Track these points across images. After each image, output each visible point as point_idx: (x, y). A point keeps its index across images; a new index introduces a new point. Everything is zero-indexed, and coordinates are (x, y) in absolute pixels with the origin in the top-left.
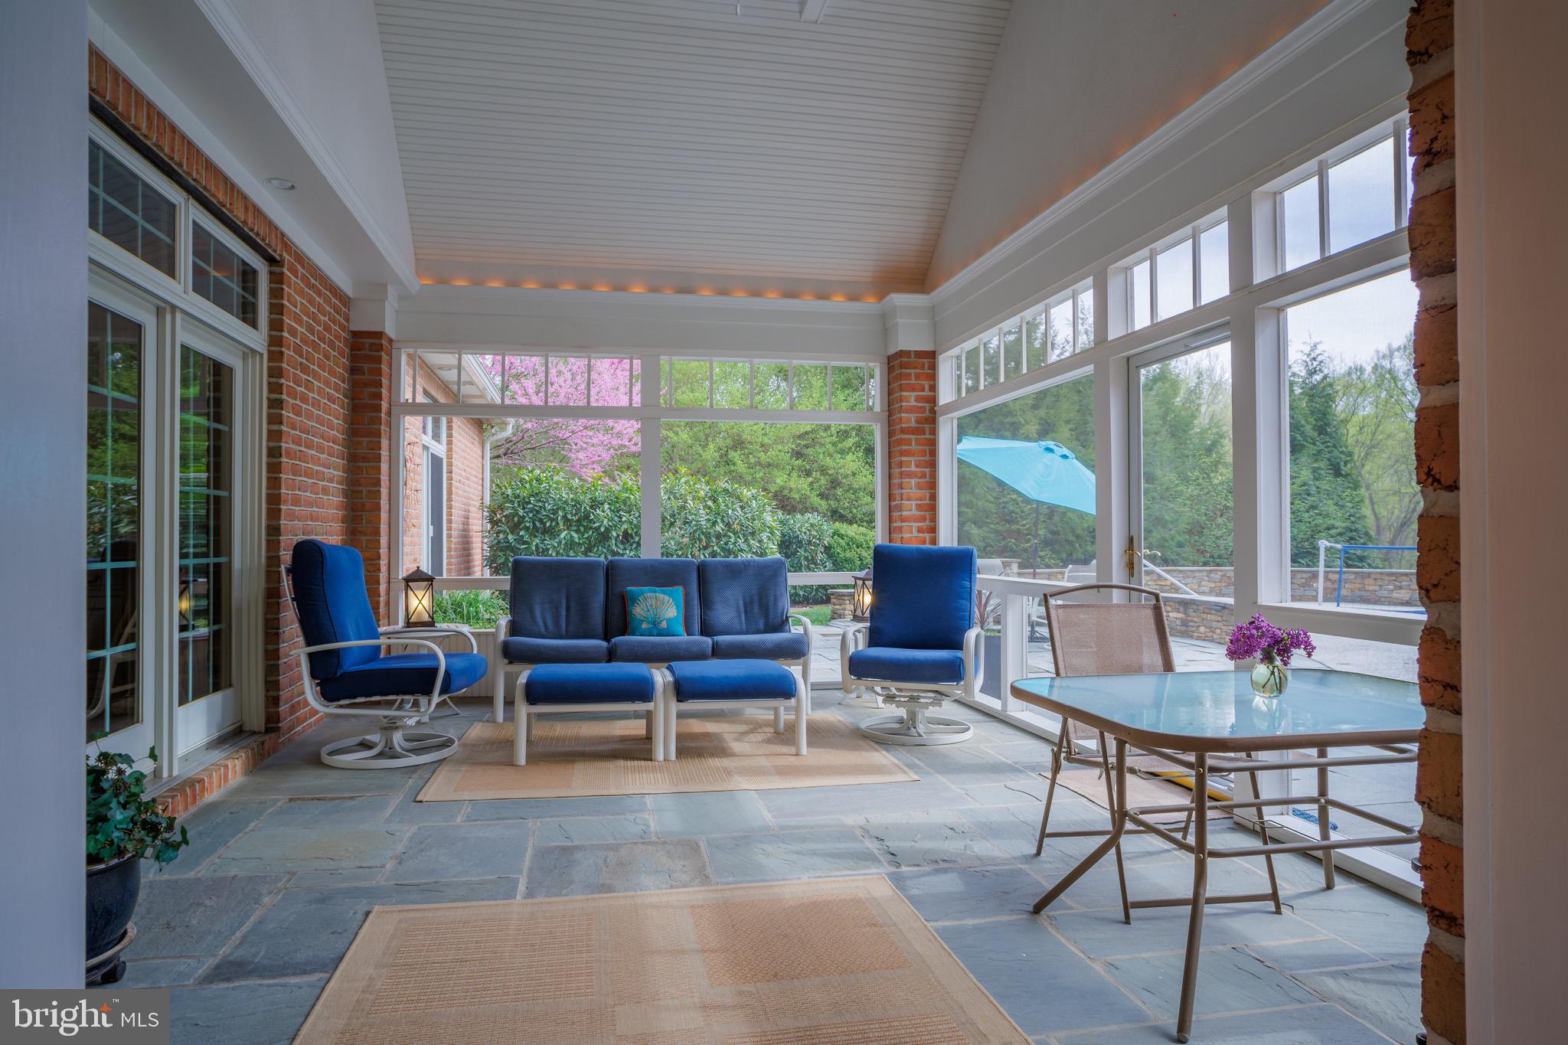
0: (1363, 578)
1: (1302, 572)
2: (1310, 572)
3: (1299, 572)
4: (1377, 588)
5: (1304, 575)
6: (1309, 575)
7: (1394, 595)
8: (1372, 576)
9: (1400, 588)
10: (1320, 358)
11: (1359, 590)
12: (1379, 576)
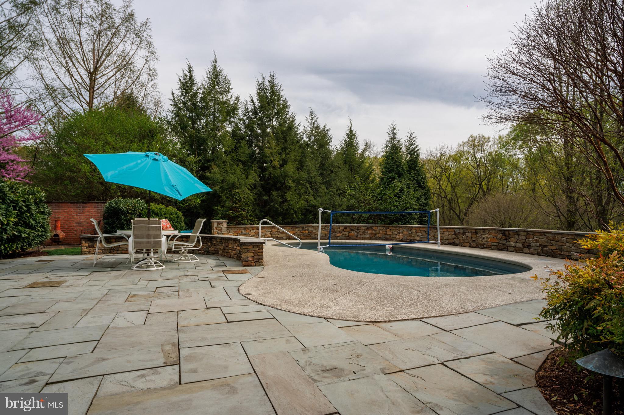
0: (386, 229)
1: (363, 226)
2: (366, 226)
3: (362, 226)
4: (391, 233)
5: (364, 228)
6: (366, 228)
7: (397, 237)
8: (390, 228)
9: (399, 233)
10: (414, 139)
11: (385, 234)
12: (392, 228)
